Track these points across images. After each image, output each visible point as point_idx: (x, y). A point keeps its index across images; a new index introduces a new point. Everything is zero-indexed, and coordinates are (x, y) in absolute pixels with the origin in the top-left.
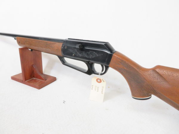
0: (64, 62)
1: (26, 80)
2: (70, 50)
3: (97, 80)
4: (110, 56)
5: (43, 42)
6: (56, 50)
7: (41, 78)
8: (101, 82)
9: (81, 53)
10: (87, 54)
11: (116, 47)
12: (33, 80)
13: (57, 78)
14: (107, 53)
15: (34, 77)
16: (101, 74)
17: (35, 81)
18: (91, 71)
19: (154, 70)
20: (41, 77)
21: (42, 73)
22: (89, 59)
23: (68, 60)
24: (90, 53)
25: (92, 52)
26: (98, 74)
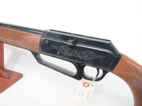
2: (54, 46)
3: (84, 84)
5: (10, 30)
6: (31, 44)
8: (88, 86)
9: (71, 51)
10: (81, 54)
13: (23, 74)
20: (2, 75)
21: (3, 68)
24: (86, 53)
25: (89, 52)
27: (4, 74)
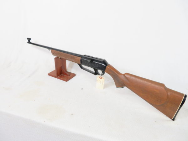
0: (82, 67)
1: (58, 76)
3: (100, 77)
4: (105, 67)
6: (77, 61)
7: (67, 75)
8: (102, 78)
10: (94, 65)
11: (109, 62)
12: (62, 76)
14: (103, 65)
15: (62, 74)
16: (101, 75)
17: (63, 77)
18: (96, 73)
19: (124, 75)
21: (66, 71)
22: (95, 67)
23: (84, 66)
24: (96, 65)
26: (100, 75)
27: (68, 74)
